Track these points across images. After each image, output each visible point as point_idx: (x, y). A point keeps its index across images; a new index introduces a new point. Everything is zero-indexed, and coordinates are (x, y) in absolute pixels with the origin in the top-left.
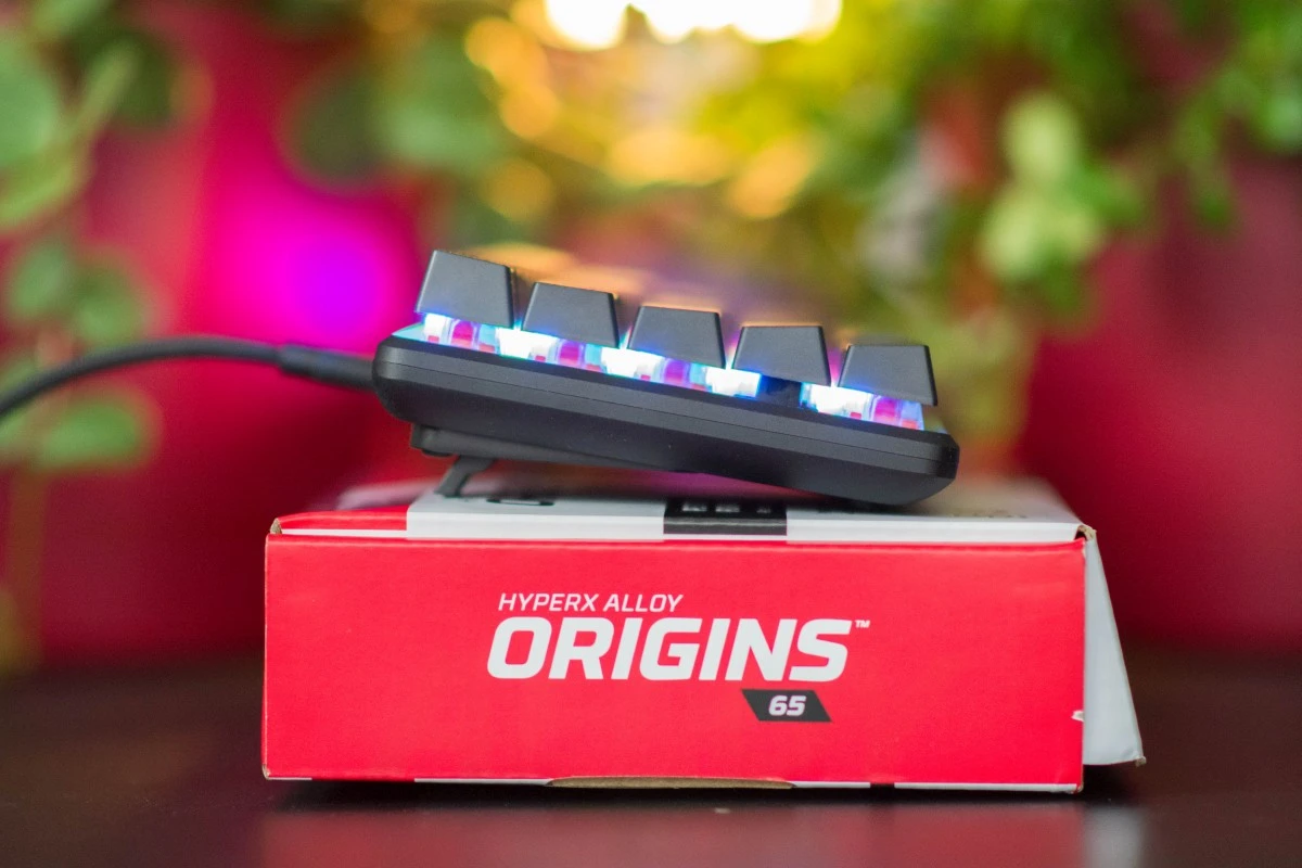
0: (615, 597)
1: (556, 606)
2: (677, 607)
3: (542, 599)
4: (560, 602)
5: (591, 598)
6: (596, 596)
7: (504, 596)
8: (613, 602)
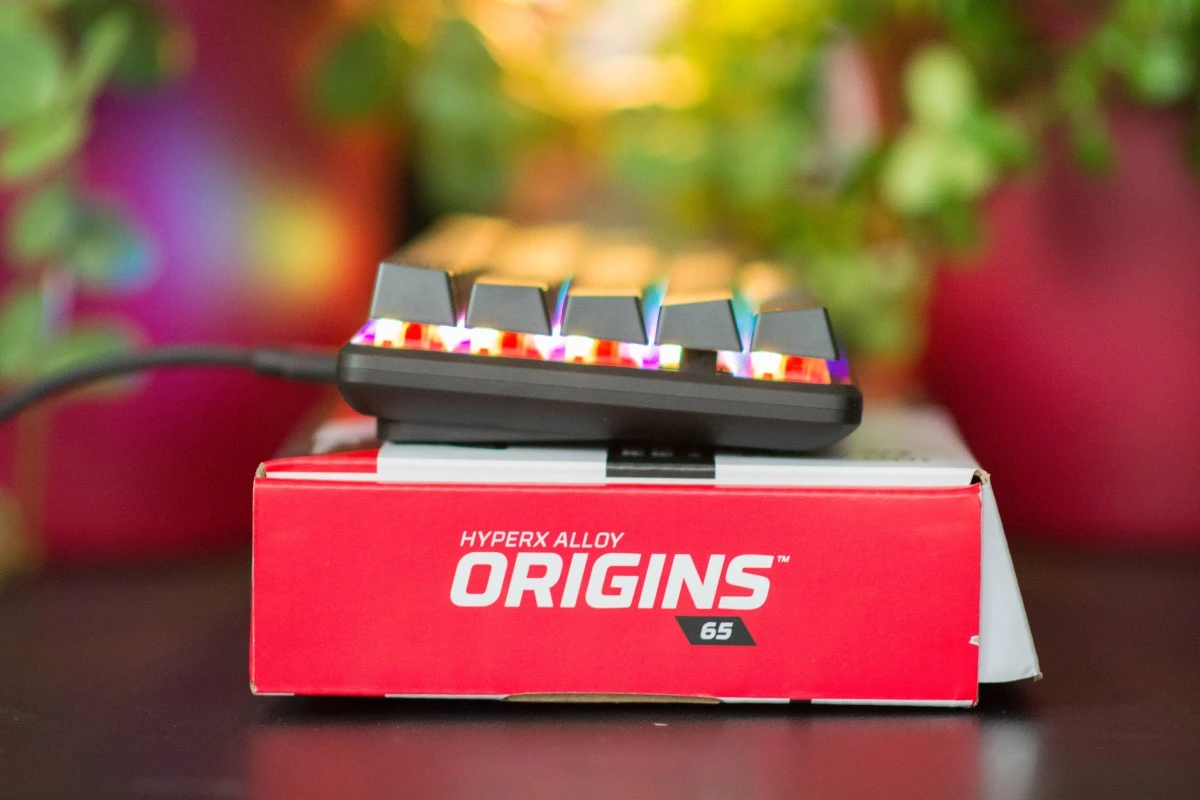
0: (564, 534)
1: (511, 542)
2: (618, 543)
3: (499, 537)
4: (515, 539)
5: (542, 535)
6: (547, 534)
7: (465, 533)
8: (562, 539)
